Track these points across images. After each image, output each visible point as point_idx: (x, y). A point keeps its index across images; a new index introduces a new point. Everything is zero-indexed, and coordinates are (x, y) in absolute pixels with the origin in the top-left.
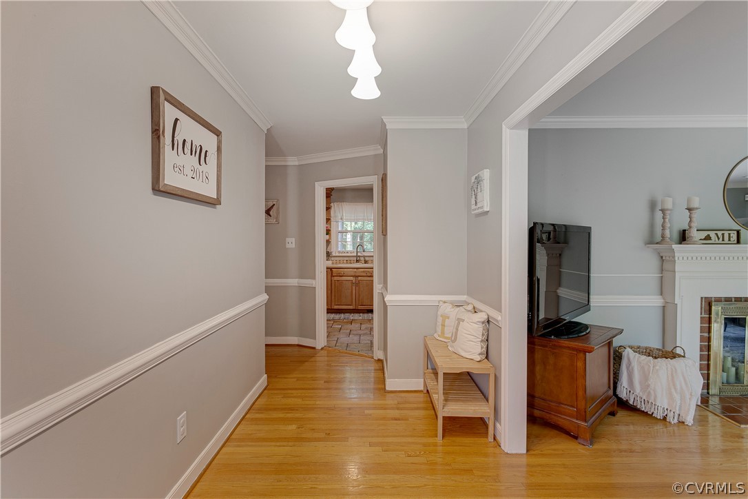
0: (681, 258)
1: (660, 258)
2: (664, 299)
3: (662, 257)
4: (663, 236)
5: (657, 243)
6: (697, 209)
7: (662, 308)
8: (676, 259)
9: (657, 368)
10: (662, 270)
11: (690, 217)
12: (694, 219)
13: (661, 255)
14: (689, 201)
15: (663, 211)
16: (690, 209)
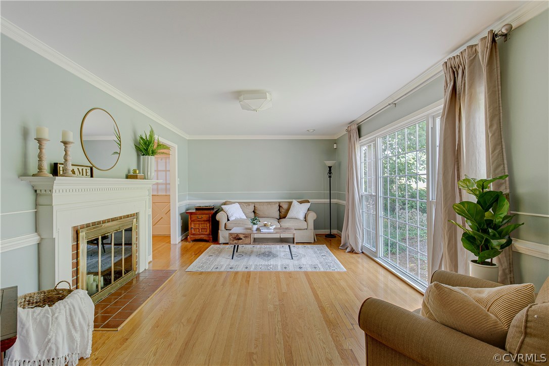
0: (57, 191)
1: (33, 192)
2: (39, 235)
3: (36, 191)
4: (40, 168)
5: (34, 175)
6: (72, 143)
7: (37, 246)
8: (54, 191)
9: (56, 315)
10: (37, 205)
11: (66, 151)
12: (69, 153)
13: (35, 189)
14: (64, 134)
15: (39, 141)
16: (65, 143)
